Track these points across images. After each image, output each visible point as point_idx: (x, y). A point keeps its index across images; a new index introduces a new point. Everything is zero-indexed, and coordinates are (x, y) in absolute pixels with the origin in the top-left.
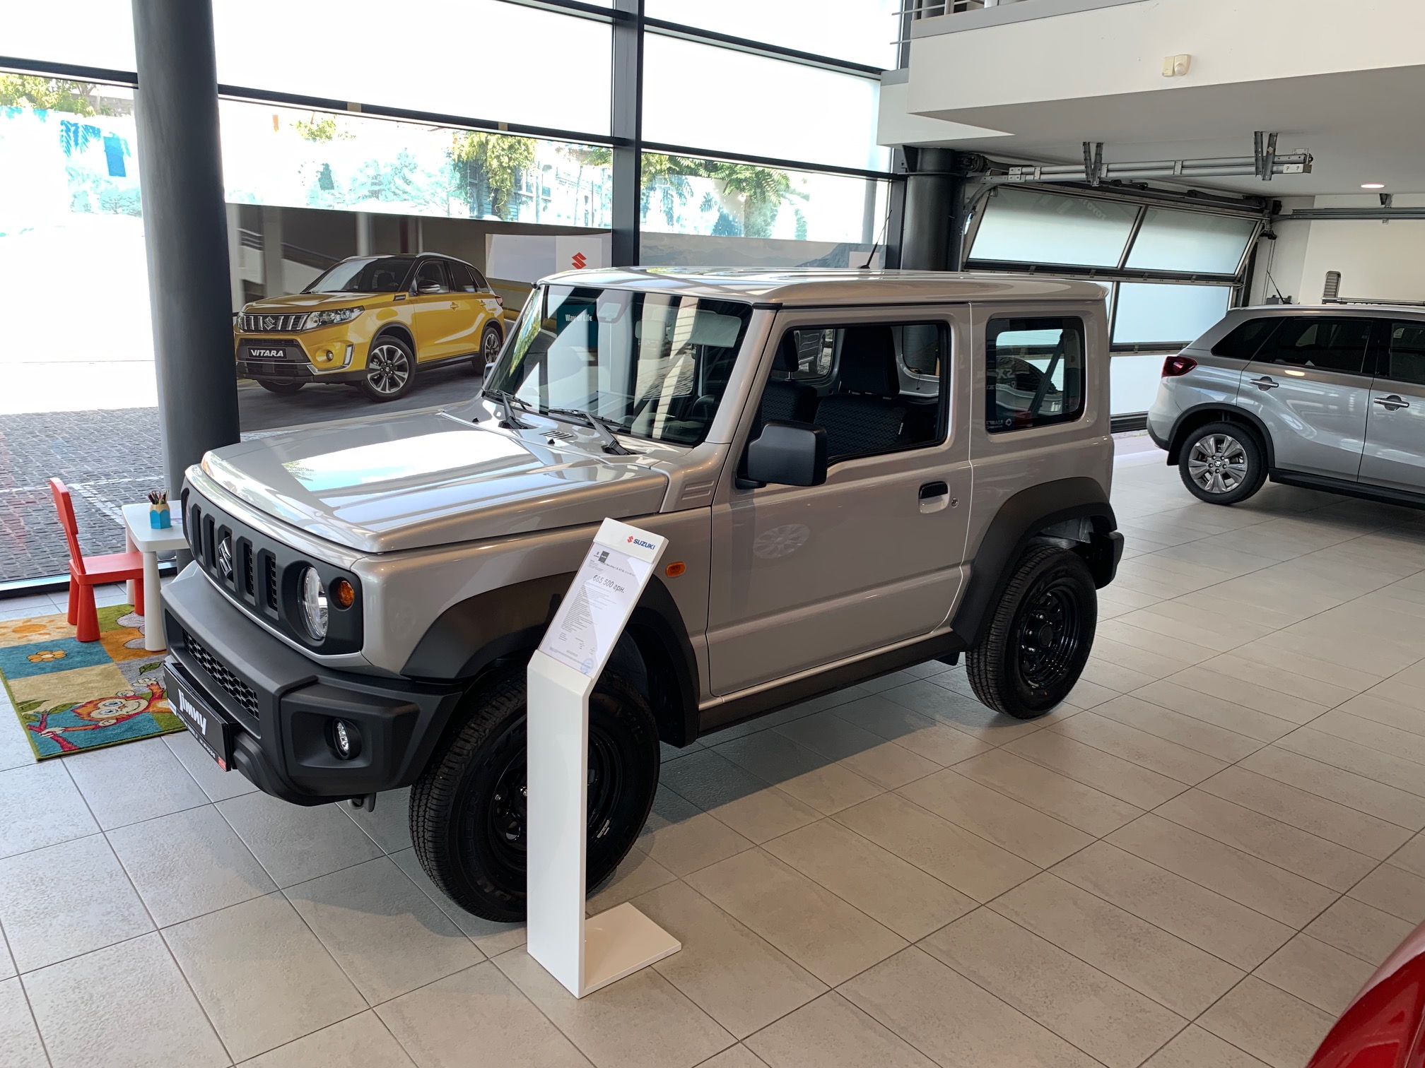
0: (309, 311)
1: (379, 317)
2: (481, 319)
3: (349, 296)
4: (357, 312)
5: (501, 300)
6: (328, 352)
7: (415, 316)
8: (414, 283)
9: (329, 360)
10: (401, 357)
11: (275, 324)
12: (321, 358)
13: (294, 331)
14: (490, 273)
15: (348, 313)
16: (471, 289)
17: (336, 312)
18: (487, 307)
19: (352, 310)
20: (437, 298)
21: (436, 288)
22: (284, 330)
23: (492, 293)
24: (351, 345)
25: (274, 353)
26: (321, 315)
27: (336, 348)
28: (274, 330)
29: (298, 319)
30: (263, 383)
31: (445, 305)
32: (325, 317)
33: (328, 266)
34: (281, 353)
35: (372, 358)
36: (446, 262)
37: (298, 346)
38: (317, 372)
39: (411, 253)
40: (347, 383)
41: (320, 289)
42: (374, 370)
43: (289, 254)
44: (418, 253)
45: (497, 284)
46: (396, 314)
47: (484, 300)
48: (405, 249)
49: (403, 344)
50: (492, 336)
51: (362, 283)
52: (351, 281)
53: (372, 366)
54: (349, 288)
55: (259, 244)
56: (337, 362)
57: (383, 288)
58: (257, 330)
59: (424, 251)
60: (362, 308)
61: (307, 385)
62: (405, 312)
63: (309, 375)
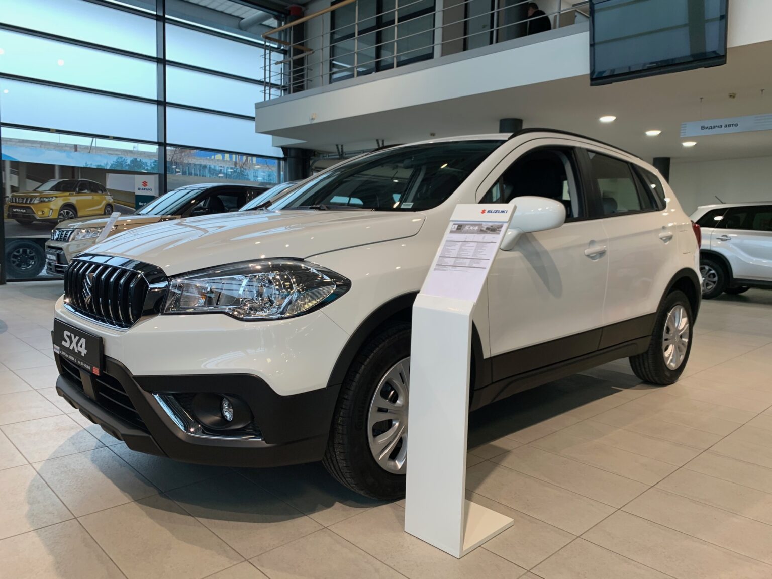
0: (36, 197)
1: (63, 200)
2: (104, 202)
3: (52, 192)
4: (54, 198)
5: (112, 196)
6: (43, 211)
7: (77, 201)
8: (77, 189)
9: (43, 214)
10: (72, 214)
11: (23, 200)
12: (40, 213)
13: (30, 203)
14: (108, 187)
15: (51, 198)
16: (100, 192)
17: (46, 198)
18: (107, 199)
19: (52, 197)
20: (86, 194)
21: (86, 191)
22: (26, 203)
23: (109, 194)
24: (52, 209)
25: (22, 210)
26: (41, 198)
27: (46, 210)
28: (22, 203)
29: (31, 200)
30: (17, 220)
31: (90, 197)
32: (42, 199)
33: (43, 182)
34: (24, 211)
35: (60, 214)
36: (90, 182)
37: (31, 209)
38: (38, 218)
39: (76, 179)
40: (50, 222)
41: (40, 190)
42: (60, 218)
43: (29, 178)
44: (78, 179)
45: (110, 191)
46: (69, 199)
47: (106, 196)
48: (73, 177)
49: (73, 210)
50: (109, 209)
51: (56, 188)
52: (53, 187)
53: (60, 217)
54: (52, 189)
55: (17, 174)
56: (46, 214)
57: (65, 190)
58: (16, 202)
59: (82, 178)
60: (56, 197)
61: (34, 222)
62: (73, 199)
63: (35, 219)
